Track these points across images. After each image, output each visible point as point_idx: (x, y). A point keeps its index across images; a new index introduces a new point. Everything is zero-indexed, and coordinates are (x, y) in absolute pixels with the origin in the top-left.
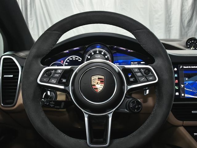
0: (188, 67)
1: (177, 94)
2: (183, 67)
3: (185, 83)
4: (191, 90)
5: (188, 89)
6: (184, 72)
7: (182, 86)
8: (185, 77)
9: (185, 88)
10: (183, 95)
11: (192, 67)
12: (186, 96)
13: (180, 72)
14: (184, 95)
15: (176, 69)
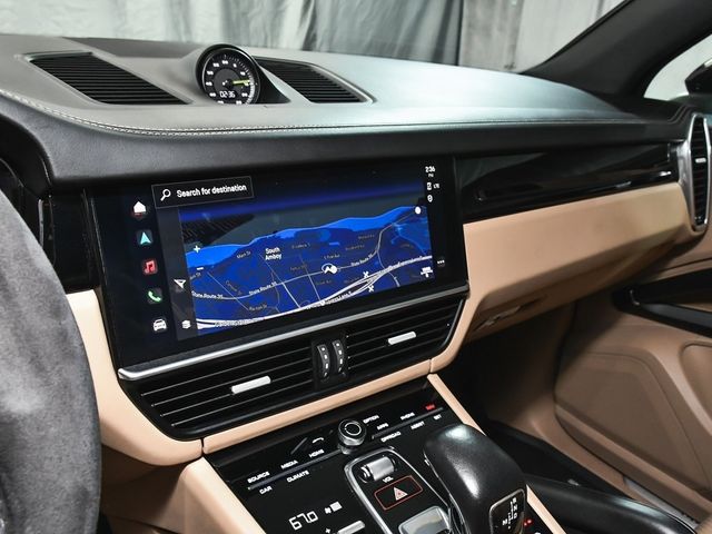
0: (196, 192)
1: (160, 325)
2: (174, 194)
3: (194, 270)
4: (221, 297)
5: (206, 296)
6: (181, 218)
7: (181, 283)
8: (186, 241)
9: (194, 294)
10: (186, 324)
11: (216, 190)
12: (200, 326)
13: (162, 220)
14: (194, 323)
15: (139, 208)
